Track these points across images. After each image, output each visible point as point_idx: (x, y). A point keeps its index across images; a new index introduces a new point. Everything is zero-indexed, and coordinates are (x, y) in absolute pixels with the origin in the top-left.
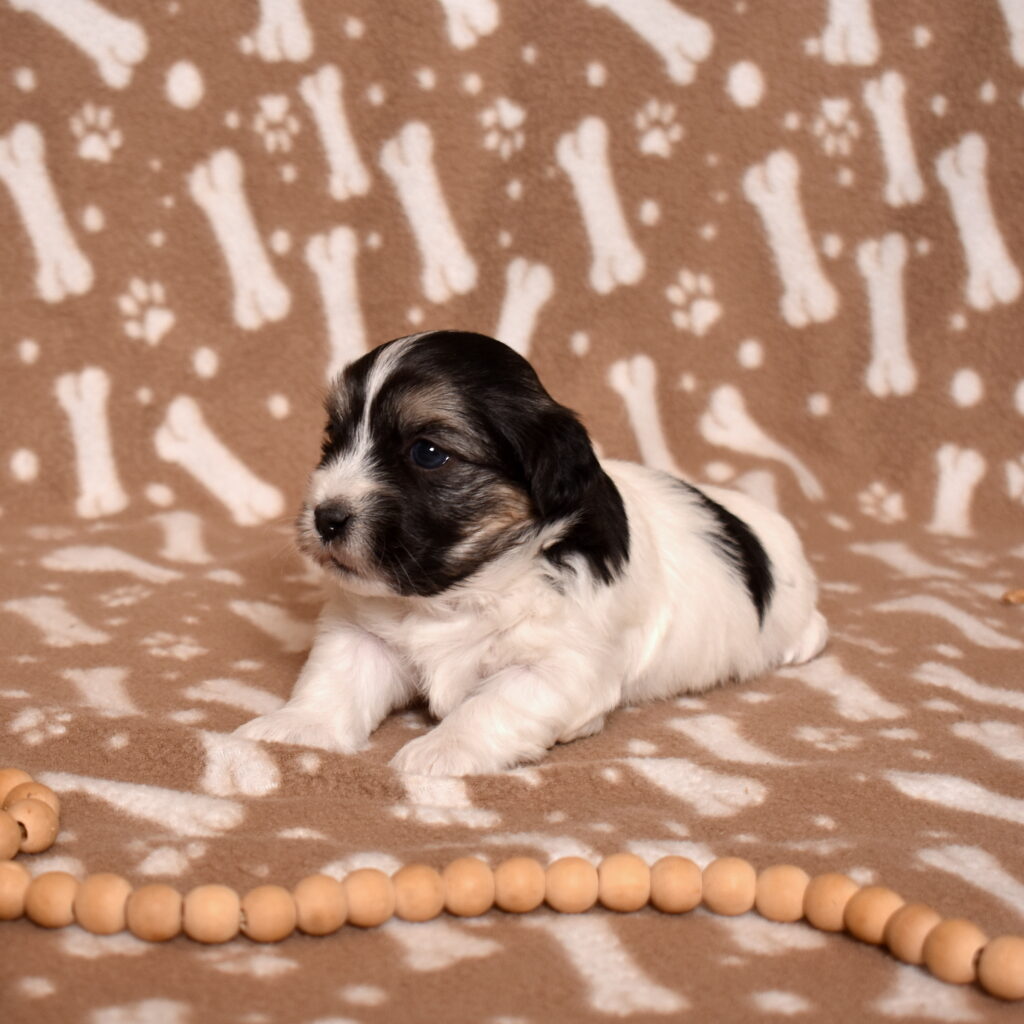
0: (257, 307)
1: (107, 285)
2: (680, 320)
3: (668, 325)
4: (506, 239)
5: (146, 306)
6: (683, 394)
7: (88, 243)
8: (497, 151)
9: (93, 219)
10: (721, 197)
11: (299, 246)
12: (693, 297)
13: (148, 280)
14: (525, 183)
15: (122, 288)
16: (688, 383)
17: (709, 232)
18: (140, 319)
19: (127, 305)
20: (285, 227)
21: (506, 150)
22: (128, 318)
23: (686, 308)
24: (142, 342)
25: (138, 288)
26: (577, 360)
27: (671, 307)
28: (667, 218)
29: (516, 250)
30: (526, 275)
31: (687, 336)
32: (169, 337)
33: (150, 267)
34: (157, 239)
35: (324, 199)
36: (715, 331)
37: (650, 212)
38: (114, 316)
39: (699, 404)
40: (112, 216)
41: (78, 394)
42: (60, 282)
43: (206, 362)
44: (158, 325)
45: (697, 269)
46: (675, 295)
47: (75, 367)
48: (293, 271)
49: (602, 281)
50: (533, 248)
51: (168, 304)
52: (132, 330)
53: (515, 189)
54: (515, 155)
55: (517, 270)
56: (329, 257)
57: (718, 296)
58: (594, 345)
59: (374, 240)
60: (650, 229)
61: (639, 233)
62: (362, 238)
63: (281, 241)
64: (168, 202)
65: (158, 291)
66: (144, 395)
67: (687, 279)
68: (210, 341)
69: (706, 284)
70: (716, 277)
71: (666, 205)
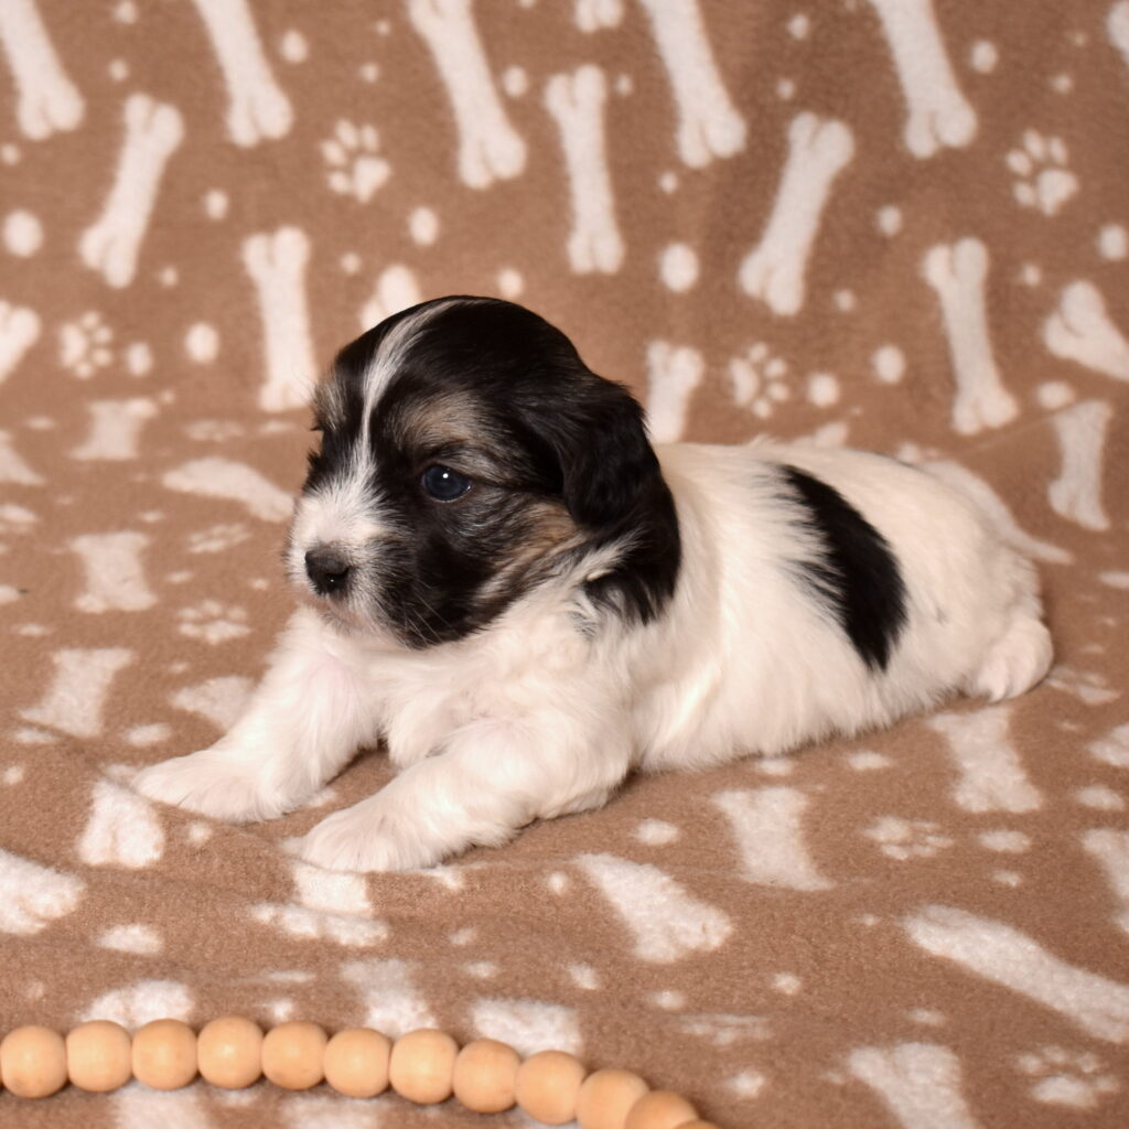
0: (486, 162)
1: (310, 127)
2: (1024, 194)
3: (1010, 200)
4: (786, 89)
5: (356, 154)
6: (1023, 289)
7: (287, 76)
9: (294, 47)
10: (1080, 39)
11: (537, 87)
12: (1040, 167)
13: (358, 123)
14: (812, 18)
15: (327, 133)
16: (1031, 275)
17: (1063, 83)
18: (348, 170)
19: (333, 153)
20: (520, 64)
22: (333, 169)
23: (1033, 179)
24: (349, 199)
25: (346, 133)
26: (884, 242)
27: (1013, 178)
28: (1006, 65)
29: (801, 103)
30: (815, 134)
31: (1033, 215)
32: (382, 193)
33: (359, 107)
34: (370, 72)
35: (569, 28)
36: (1069, 209)
37: (984, 56)
38: (314, 166)
39: (1045, 303)
40: (317, 43)
41: (271, 259)
42: (255, 123)
43: (424, 226)
44: (370, 177)
45: (1047, 131)
46: (1017, 162)
47: (268, 226)
48: (528, 117)
49: (920, 142)
50: (824, 100)
51: (383, 153)
52: (338, 183)
53: (799, 26)
55: (802, 128)
56: (573, 103)
57: (1073, 166)
58: (907, 222)
59: (625, 85)
60: (987, 78)
61: (969, 82)
62: (611, 81)
63: (516, 81)
64: (383, 28)
65: (370, 137)
66: (351, 263)
67: (1034, 144)
68: (431, 201)
69: (1058, 150)
70: (1070, 141)
71: (1005, 46)
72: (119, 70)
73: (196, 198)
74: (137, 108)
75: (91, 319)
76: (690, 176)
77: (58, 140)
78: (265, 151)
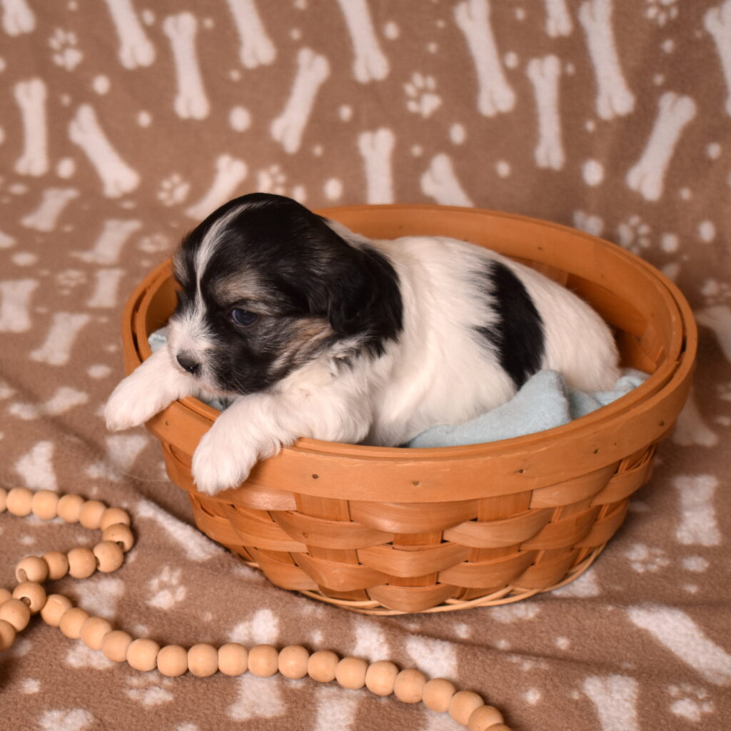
0: (493, 102)
1: (399, 75)
4: (659, 80)
5: (423, 91)
7: (387, 46)
8: (655, 20)
9: (392, 31)
11: (523, 65)
13: (425, 74)
14: (676, 42)
15: (407, 78)
18: (418, 100)
19: (410, 90)
20: (515, 51)
21: (662, 19)
22: (410, 99)
24: (417, 116)
25: (418, 80)
26: (710, 163)
29: (667, 87)
30: (674, 103)
32: (436, 114)
33: (426, 66)
34: (432, 48)
35: (543, 34)
38: (400, 96)
40: (404, 29)
41: (373, 146)
42: (368, 70)
43: (458, 134)
44: (430, 104)
47: (373, 127)
48: (517, 79)
50: (680, 85)
51: (438, 92)
52: (412, 106)
53: (668, 46)
54: (669, 22)
55: (667, 100)
56: (543, 74)
58: (724, 153)
59: (570, 69)
62: (563, 66)
63: (512, 60)
64: (441, 24)
65: (431, 82)
66: (417, 151)
68: (462, 121)
72: (296, 34)
73: (335, 108)
74: (305, 56)
75: (275, 169)
76: (602, 124)
77: (261, 69)
78: (373, 85)
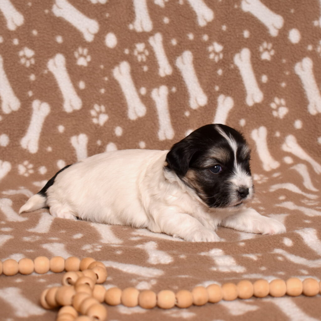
0: (135, 113)
1: (86, 106)
2: (275, 114)
3: (272, 116)
4: (217, 88)
5: (99, 113)
6: (276, 138)
7: (80, 93)
8: (214, 59)
9: (82, 85)
10: (287, 73)
11: (149, 92)
12: (279, 106)
13: (100, 104)
14: (223, 70)
15: (91, 107)
16: (278, 134)
17: (283, 85)
18: (97, 117)
19: (93, 113)
20: (144, 86)
21: (216, 59)
22: (93, 117)
23: (277, 110)
24: (98, 125)
25: (97, 107)
26: (241, 128)
27: (272, 110)
28: (270, 81)
29: (220, 92)
30: (224, 100)
31: (277, 119)
32: (107, 123)
33: (100, 100)
34: (103, 91)
35: (158, 76)
36: (286, 117)
37: (264, 79)
38: (89, 116)
39: (282, 141)
40: (87, 83)
41: (78, 143)
42: (71, 106)
43: (119, 131)
44: (103, 119)
45: (280, 97)
46: (273, 106)
47: (77, 133)
48: (147, 100)
49: (250, 102)
50: (226, 92)
51: (106, 113)
52: (95, 121)
53: (220, 72)
54: (219, 61)
55: (221, 99)
56: (159, 95)
57: (287, 106)
58: (247, 122)
59: (174, 90)
60: (265, 84)
61: (261, 86)
62: (170, 89)
63: (143, 91)
64: (106, 79)
65: (103, 108)
66: (99, 143)
67: (277, 100)
68: (120, 125)
69: (283, 102)
70: (286, 99)
71: (270, 76)
72: (30, 94)
73: (55, 126)
74: (36, 104)
75: (26, 163)
76: (193, 112)
77: (13, 113)
78: (75, 113)
